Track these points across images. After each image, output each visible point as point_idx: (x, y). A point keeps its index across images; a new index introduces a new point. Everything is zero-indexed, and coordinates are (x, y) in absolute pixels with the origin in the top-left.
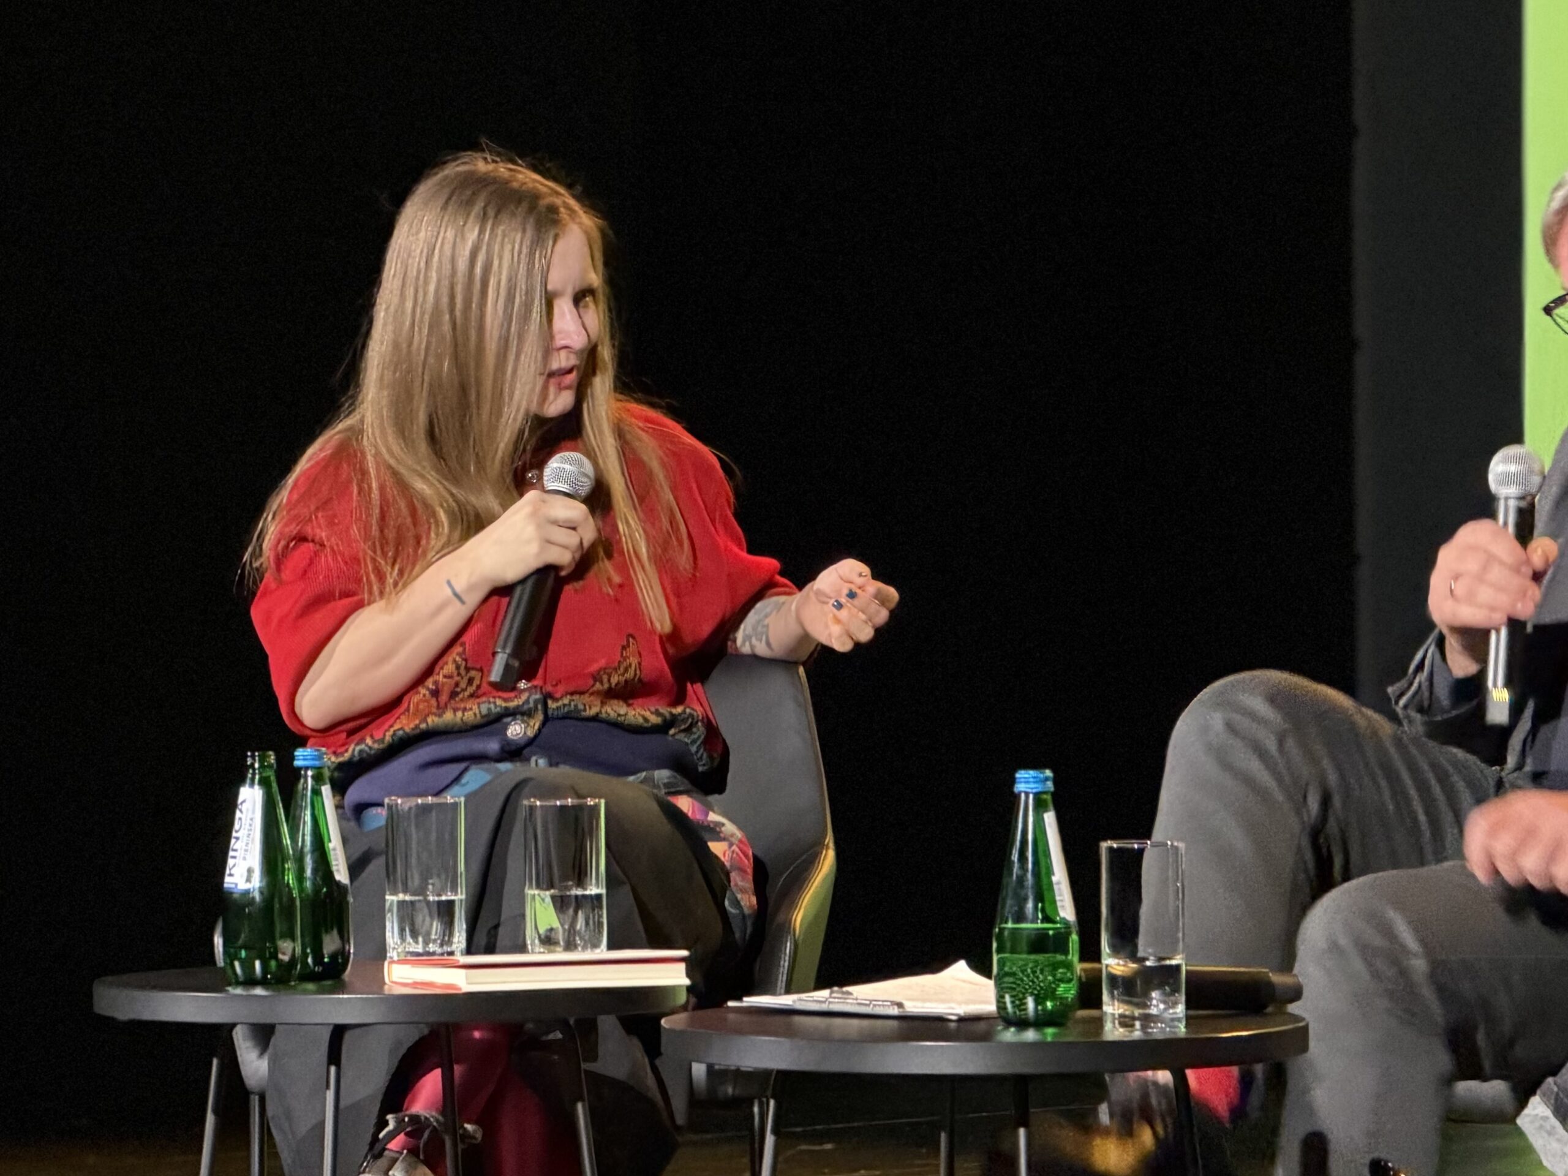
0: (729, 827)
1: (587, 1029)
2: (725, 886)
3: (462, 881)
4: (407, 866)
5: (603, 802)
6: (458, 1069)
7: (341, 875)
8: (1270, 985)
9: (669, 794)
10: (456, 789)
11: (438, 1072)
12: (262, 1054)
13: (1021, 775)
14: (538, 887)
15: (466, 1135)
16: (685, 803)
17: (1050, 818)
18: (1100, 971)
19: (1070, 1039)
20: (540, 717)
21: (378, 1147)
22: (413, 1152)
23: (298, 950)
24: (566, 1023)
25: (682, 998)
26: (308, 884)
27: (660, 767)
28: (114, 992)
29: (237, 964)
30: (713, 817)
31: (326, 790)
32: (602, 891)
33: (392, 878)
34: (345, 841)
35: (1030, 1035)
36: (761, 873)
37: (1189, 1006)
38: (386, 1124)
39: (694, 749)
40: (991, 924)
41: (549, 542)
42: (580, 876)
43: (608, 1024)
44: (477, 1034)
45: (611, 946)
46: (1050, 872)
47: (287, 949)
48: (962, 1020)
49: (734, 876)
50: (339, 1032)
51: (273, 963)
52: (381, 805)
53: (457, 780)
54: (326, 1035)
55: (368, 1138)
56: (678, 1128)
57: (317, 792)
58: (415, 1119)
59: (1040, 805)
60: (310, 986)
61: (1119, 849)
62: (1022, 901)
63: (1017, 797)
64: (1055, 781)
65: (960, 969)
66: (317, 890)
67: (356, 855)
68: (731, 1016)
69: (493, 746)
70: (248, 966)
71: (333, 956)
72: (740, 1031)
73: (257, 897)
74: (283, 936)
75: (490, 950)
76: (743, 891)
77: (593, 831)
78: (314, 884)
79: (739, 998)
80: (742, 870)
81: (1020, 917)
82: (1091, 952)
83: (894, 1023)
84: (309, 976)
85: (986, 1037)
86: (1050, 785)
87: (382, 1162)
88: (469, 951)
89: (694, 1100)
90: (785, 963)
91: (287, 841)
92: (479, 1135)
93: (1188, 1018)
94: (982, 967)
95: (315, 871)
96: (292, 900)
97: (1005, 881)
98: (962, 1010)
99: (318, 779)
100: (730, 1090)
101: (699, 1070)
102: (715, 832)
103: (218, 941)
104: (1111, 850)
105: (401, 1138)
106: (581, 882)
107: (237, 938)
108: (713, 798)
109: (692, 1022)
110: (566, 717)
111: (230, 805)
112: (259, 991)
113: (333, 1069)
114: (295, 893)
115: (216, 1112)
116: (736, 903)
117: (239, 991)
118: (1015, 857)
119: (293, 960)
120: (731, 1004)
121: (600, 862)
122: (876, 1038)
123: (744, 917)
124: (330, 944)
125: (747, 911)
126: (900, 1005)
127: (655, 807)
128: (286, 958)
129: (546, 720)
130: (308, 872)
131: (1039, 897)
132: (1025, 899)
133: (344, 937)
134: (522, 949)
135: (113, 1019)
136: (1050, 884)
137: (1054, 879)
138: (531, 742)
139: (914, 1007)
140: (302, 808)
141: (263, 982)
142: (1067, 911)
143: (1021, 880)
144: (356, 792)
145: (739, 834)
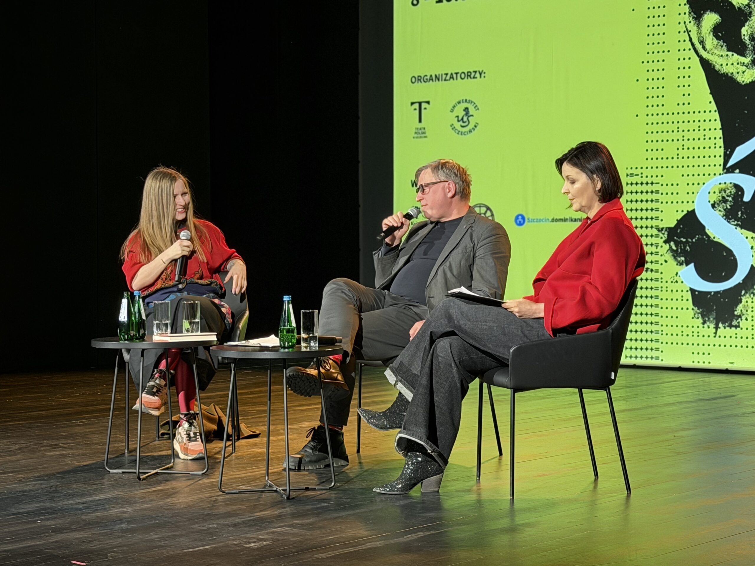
0: (226, 305)
1: (196, 349)
2: (225, 317)
3: (170, 318)
4: (158, 316)
5: (199, 302)
6: (169, 359)
7: (144, 317)
8: (336, 339)
9: (213, 299)
10: (168, 299)
11: (165, 360)
12: (128, 355)
13: (285, 297)
14: (186, 320)
15: (171, 373)
16: (216, 301)
17: (291, 306)
18: (300, 337)
19: (294, 351)
20: (186, 283)
21: (153, 377)
22: (160, 377)
23: (135, 333)
24: (191, 348)
25: (215, 343)
26: (137, 319)
27: (211, 293)
28: (96, 342)
29: (122, 336)
30: (222, 303)
31: (141, 300)
32: (199, 320)
33: (155, 318)
34: (145, 310)
35: (286, 350)
36: (233, 315)
37: (319, 344)
38: (154, 371)
39: (218, 289)
40: (278, 327)
41: (184, 250)
42: (194, 317)
43: (201, 349)
44: (173, 350)
45: (201, 331)
46: (291, 317)
47: (132, 333)
48: (273, 347)
49: (227, 315)
50: (143, 350)
51: (129, 336)
52: (152, 302)
53: (168, 297)
54: (141, 350)
55: (150, 374)
56: (216, 369)
57: (139, 300)
58: (161, 370)
59: (289, 303)
60: (137, 341)
61: (305, 312)
62: (285, 323)
63: (284, 301)
64: (292, 298)
65: (273, 336)
66: (139, 320)
67: (147, 313)
68: (225, 347)
69: (175, 289)
70: (124, 336)
71: (142, 334)
72: (227, 350)
73: (126, 322)
74: (131, 330)
75: (176, 333)
76: (229, 318)
77: (197, 308)
78: (138, 319)
79: (226, 343)
80: (229, 314)
81: (284, 326)
82: (299, 333)
83: (258, 348)
84: (137, 339)
85: (277, 351)
86: (291, 299)
87: (154, 379)
88: (171, 333)
89: (219, 363)
90: (238, 335)
91: (133, 311)
92: (174, 373)
93: (319, 346)
94: (277, 336)
95: (138, 317)
96: (133, 323)
97: (281, 318)
98: (273, 345)
99: (139, 297)
100: (226, 361)
101: (220, 358)
102: (223, 306)
103: (118, 331)
104: (303, 312)
105: (158, 374)
106: (194, 319)
107: (122, 330)
108: (223, 299)
109: (217, 348)
110: (190, 283)
111: (120, 303)
112: (126, 342)
113: (142, 358)
114: (134, 321)
115: (118, 367)
116: (228, 321)
117: (122, 342)
118: (283, 313)
119: (134, 335)
120: (225, 344)
121: (198, 315)
122: (255, 351)
123: (229, 323)
124: (142, 332)
125: (230, 322)
126: (260, 344)
127: (210, 303)
128: (132, 335)
129: (187, 284)
130: (137, 317)
131: (288, 322)
132: (285, 322)
133: (145, 331)
134: (182, 332)
135: (95, 348)
136: (291, 319)
137: (291, 318)
138: (183, 289)
139: (263, 345)
140: (136, 304)
141: (127, 340)
142: (294, 324)
143: (285, 318)
144: (147, 300)
145: (228, 306)
